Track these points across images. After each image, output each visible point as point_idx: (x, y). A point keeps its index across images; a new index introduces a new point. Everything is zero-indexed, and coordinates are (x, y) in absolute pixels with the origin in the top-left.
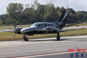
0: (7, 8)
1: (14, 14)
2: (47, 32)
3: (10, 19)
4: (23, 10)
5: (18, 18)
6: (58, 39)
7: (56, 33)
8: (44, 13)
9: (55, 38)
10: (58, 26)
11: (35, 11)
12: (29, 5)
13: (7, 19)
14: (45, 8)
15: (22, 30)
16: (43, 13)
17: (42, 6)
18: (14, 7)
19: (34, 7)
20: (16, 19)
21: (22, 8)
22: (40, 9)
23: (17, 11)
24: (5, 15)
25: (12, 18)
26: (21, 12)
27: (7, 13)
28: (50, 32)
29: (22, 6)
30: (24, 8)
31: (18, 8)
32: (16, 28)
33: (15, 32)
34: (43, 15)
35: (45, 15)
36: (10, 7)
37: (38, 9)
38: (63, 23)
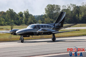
0: (45, 9)
1: (52, 15)
2: (42, 34)
3: (48, 19)
4: (60, 11)
5: (56, 18)
6: (54, 40)
7: (52, 35)
8: (80, 13)
9: (51, 40)
10: (56, 27)
11: (71, 12)
12: (65, 6)
13: (46, 19)
14: (81, 9)
15: (17, 32)
16: (78, 14)
17: (78, 7)
18: (52, 8)
19: (70, 8)
20: (54, 19)
21: (59, 9)
22: (75, 9)
23: (55, 12)
24: (44, 15)
25: (50, 19)
26: (58, 12)
27: (46, 14)
28: (45, 34)
29: (59, 7)
30: (61, 9)
31: (55, 9)
32: (12, 30)
33: (12, 34)
34: (79, 16)
35: (80, 15)
36: (48, 8)
37: (73, 10)
38: (60, 24)
